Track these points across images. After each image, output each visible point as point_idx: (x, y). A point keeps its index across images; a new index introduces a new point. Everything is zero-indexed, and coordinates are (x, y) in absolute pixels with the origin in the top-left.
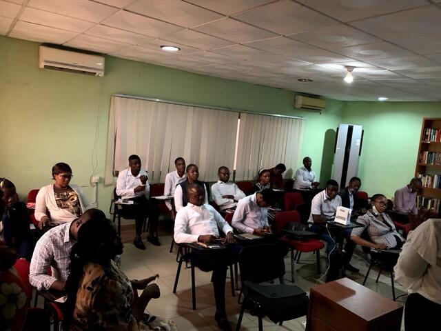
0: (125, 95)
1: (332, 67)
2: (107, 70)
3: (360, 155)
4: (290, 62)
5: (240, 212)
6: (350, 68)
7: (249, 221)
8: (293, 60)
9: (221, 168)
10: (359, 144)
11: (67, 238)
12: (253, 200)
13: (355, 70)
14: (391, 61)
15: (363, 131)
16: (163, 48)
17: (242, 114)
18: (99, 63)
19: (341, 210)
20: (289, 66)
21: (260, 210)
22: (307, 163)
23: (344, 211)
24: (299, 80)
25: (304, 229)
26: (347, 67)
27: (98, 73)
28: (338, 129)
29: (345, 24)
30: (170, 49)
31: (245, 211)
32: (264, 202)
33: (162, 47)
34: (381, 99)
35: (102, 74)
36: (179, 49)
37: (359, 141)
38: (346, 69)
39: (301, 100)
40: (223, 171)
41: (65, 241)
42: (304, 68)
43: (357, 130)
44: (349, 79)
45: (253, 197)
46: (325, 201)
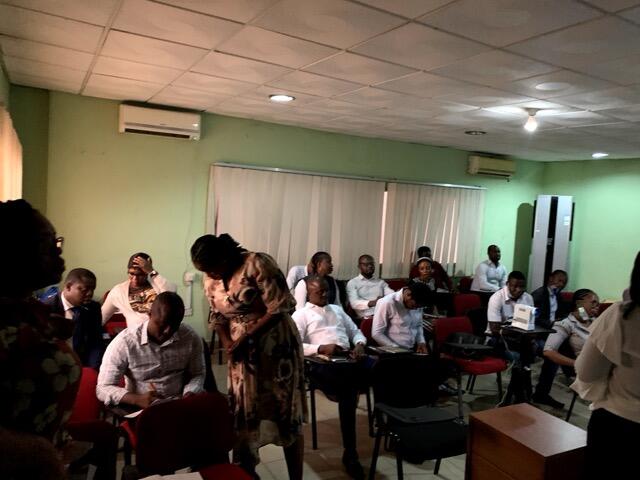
0: (229, 164)
1: (506, 110)
2: (204, 131)
3: (570, 239)
4: (445, 107)
5: (381, 316)
6: (532, 111)
7: (394, 329)
8: (448, 104)
9: (361, 258)
10: (568, 224)
11: (145, 339)
12: (398, 299)
13: (539, 113)
14: (588, 97)
15: (574, 204)
16: (272, 98)
17: (390, 185)
18: (194, 123)
19: (521, 309)
20: (446, 113)
21: (408, 313)
22: (494, 254)
23: (524, 310)
24: (467, 133)
25: (476, 341)
26: (527, 109)
27: (191, 135)
28: (535, 202)
29: (500, 49)
30: (282, 98)
31: (388, 315)
32: (413, 301)
33: (271, 96)
34: (598, 155)
35: (196, 137)
36: (294, 98)
37: (569, 218)
38: (526, 114)
39: (477, 163)
40: (365, 261)
41: (143, 343)
42: (467, 114)
43: (565, 203)
44: (531, 127)
45: (399, 294)
46: (507, 302)
